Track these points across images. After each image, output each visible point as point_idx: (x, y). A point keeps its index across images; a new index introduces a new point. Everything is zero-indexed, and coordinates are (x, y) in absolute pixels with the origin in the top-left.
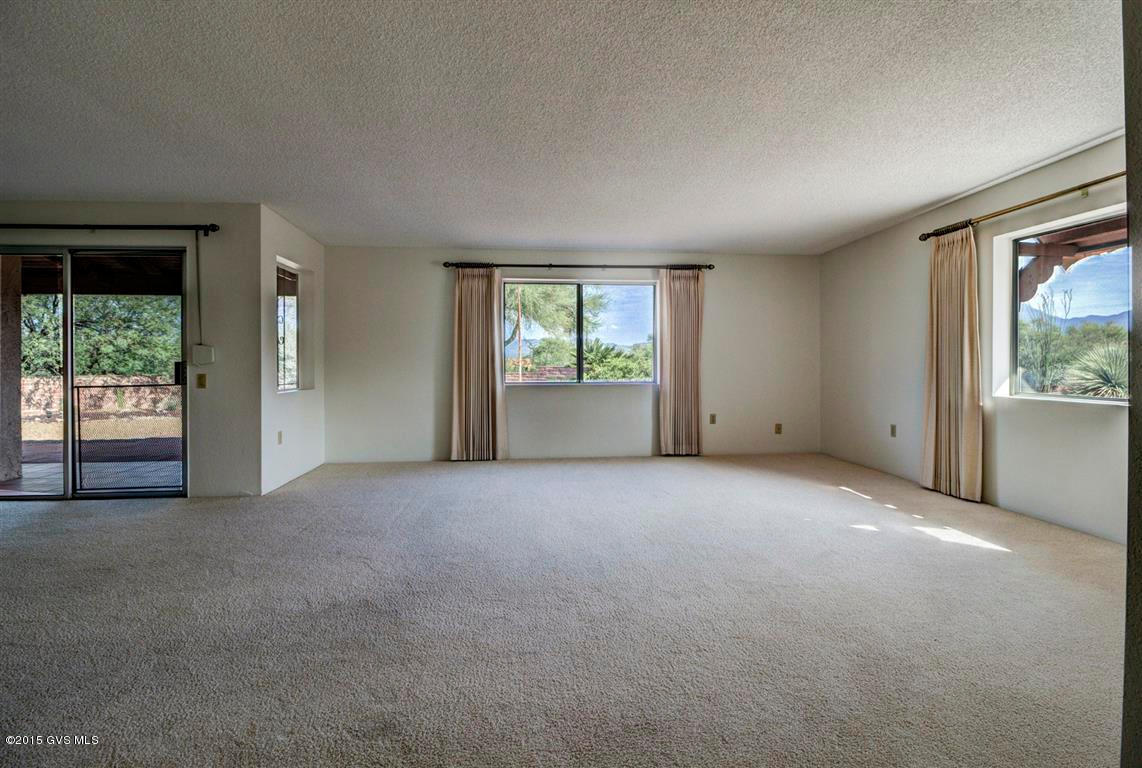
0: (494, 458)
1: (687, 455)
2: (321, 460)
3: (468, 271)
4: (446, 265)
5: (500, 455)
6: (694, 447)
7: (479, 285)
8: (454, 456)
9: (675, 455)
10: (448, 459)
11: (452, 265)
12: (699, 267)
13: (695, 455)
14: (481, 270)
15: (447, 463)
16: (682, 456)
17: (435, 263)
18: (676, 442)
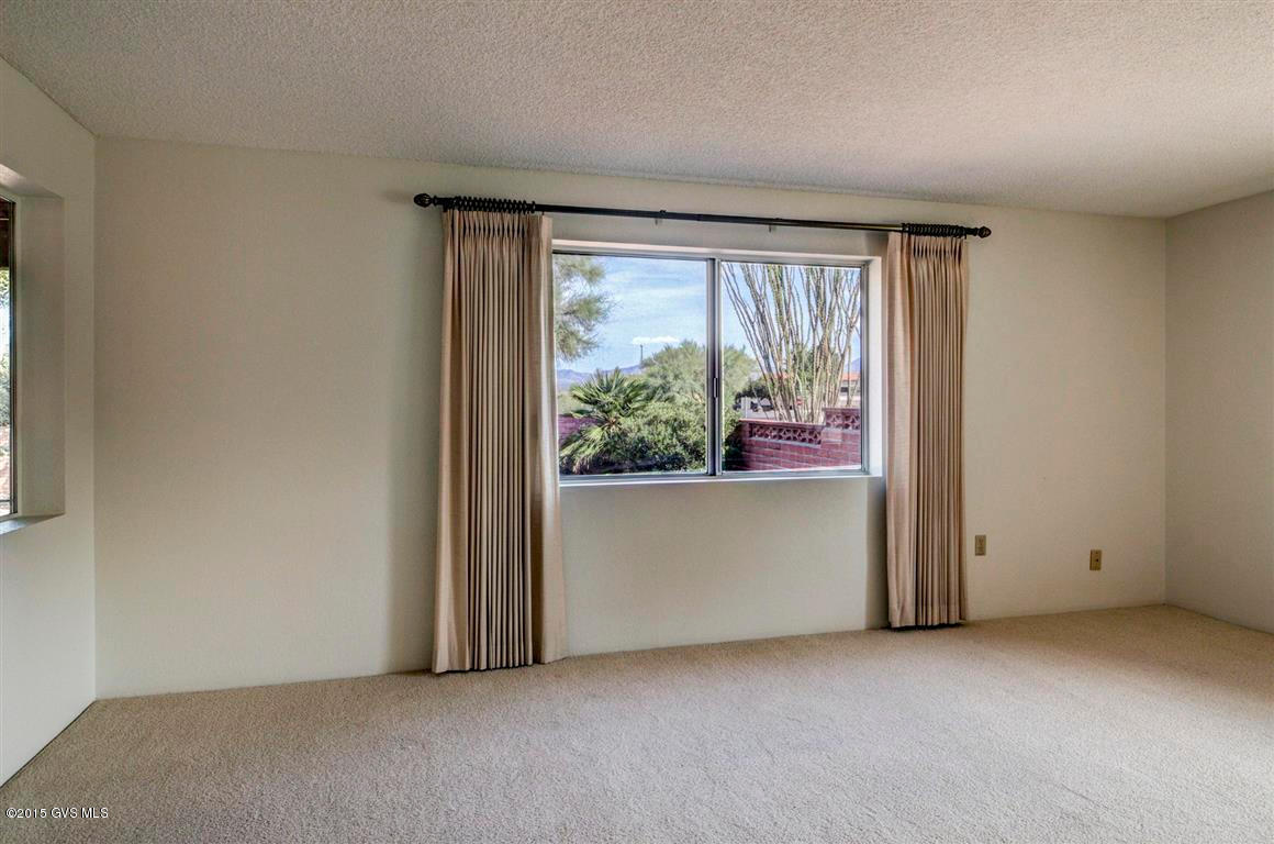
0: (537, 660)
1: (941, 626)
2: (91, 697)
3: (475, 216)
4: (421, 200)
5: (550, 654)
6: (954, 608)
7: (505, 255)
8: (442, 663)
9: (917, 627)
10: (426, 669)
11: (436, 201)
12: (961, 232)
13: (957, 625)
14: (508, 217)
15: (424, 679)
16: (933, 628)
17: (394, 197)
18: (921, 600)
